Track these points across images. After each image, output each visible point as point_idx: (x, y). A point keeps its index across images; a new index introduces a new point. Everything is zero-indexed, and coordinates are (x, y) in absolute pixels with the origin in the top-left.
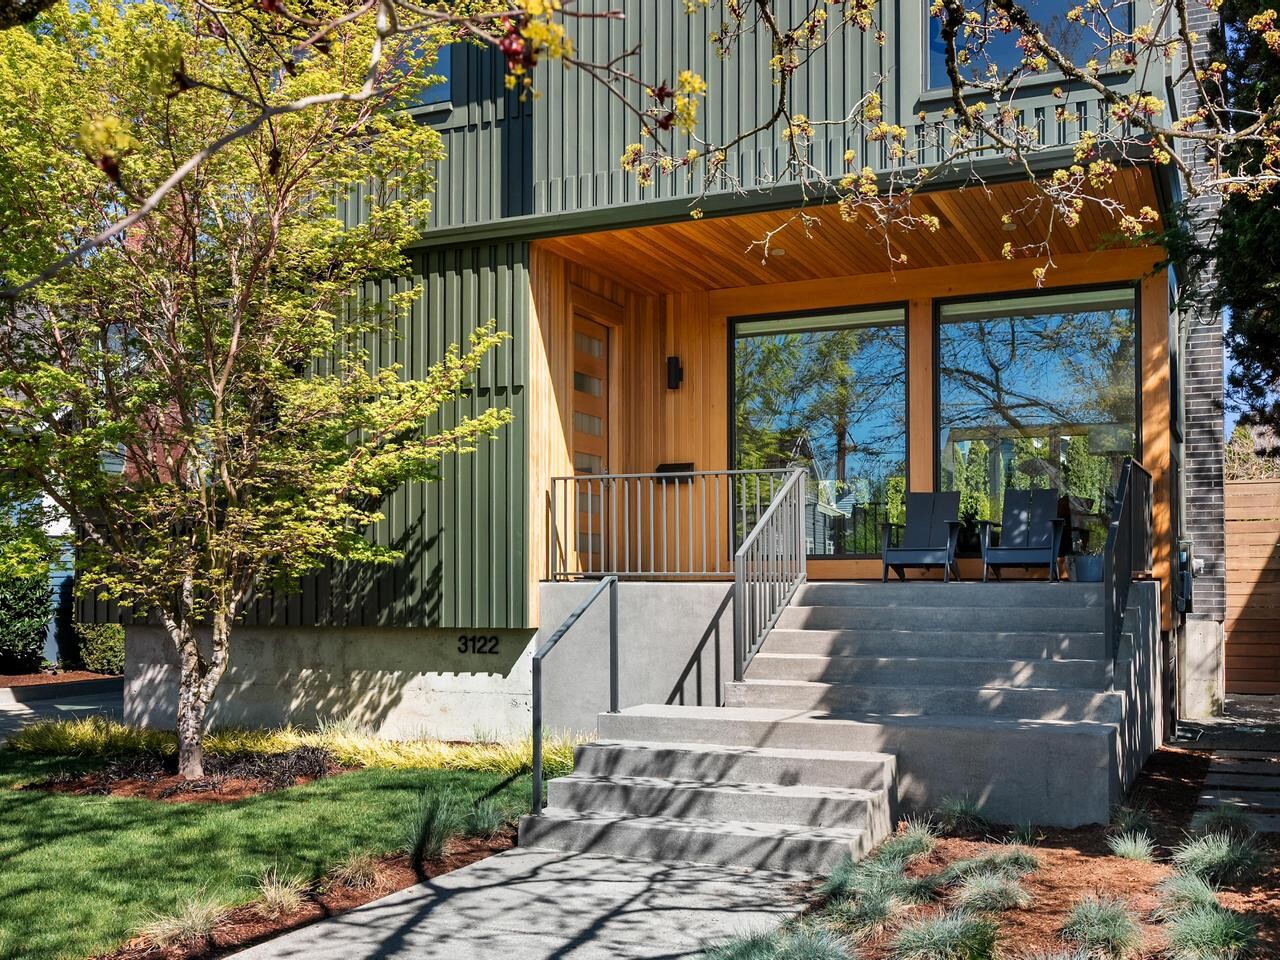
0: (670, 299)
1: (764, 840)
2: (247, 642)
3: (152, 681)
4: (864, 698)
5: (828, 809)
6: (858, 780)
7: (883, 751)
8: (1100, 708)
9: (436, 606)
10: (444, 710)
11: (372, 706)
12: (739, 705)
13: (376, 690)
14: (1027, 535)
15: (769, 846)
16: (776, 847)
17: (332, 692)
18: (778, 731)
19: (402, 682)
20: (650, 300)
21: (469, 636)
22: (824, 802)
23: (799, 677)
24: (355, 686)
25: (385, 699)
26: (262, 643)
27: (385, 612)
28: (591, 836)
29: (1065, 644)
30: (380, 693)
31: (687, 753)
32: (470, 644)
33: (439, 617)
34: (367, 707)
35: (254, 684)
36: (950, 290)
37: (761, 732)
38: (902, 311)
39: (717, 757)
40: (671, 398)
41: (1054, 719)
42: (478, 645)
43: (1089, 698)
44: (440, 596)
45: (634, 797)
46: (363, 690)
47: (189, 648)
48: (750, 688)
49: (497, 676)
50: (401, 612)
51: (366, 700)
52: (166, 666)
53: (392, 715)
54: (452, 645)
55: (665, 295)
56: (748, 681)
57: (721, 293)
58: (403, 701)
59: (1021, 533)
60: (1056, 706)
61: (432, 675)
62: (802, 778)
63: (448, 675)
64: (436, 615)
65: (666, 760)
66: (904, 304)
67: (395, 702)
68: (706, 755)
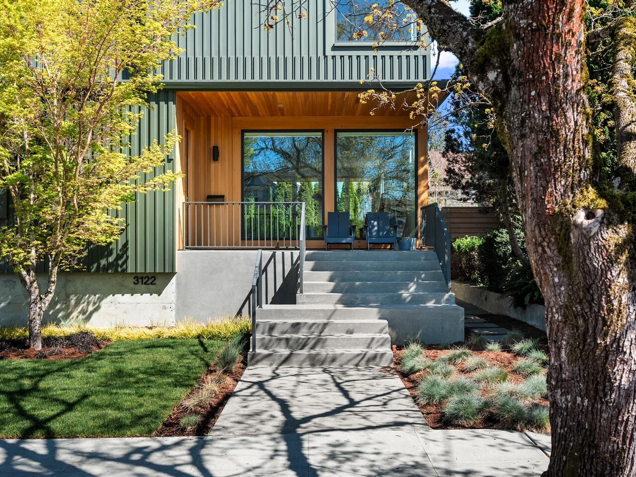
0: (213, 118)
1: (358, 355)
2: (5, 281)
4: (357, 298)
5: (375, 341)
6: (378, 330)
7: (380, 319)
8: (448, 300)
9: (125, 262)
10: (125, 312)
11: (83, 312)
12: (303, 303)
13: (86, 304)
14: (378, 231)
15: (360, 357)
16: (363, 358)
17: (58, 306)
18: (337, 313)
19: (101, 299)
20: (202, 118)
21: (140, 276)
22: (373, 339)
23: (323, 291)
24: (73, 302)
25: (91, 308)
26: (15, 282)
27: (95, 265)
28: (282, 359)
29: (423, 276)
30: (88, 303)
31: (306, 323)
32: (140, 280)
33: (127, 267)
34: (80, 313)
35: (9, 303)
36: (342, 126)
37: (329, 314)
38: (320, 133)
39: (319, 324)
40: (213, 165)
41: (431, 304)
42: (145, 281)
43: (443, 296)
44: (127, 257)
45: (291, 342)
46: (77, 304)
47: (35, 285)
48: (307, 296)
49: (155, 295)
50: (104, 265)
51: (80, 309)
53: (95, 316)
54: (130, 281)
55: (210, 117)
56: (304, 293)
57: (238, 118)
58: (102, 308)
59: (376, 231)
60: (431, 300)
61: (118, 296)
63: (127, 296)
64: (125, 266)
65: (296, 327)
66: (322, 131)
67: (97, 309)
68: (314, 324)
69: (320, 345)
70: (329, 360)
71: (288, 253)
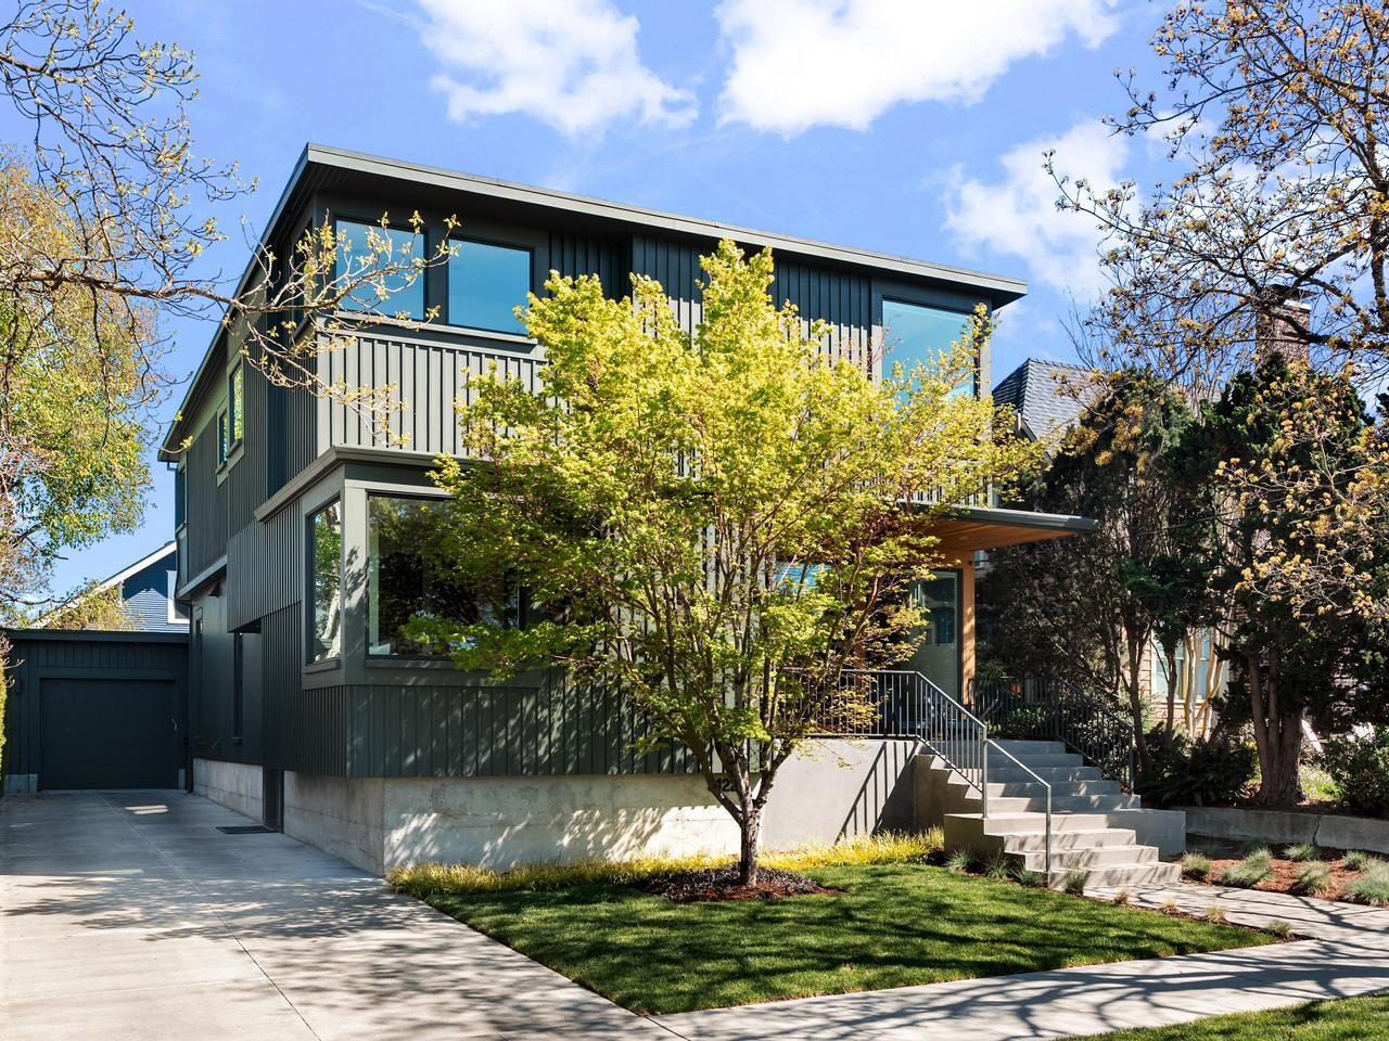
2: (521, 790)
3: (417, 829)
5: (1144, 853)
6: (1125, 841)
10: (696, 833)
11: (637, 834)
13: (641, 821)
16: (1155, 873)
17: (602, 826)
19: (662, 814)
21: (718, 779)
22: (1142, 851)
24: (622, 819)
25: (648, 827)
26: (537, 790)
27: (667, 760)
30: (644, 822)
34: (632, 835)
35: (528, 825)
46: (628, 823)
50: (680, 760)
51: (632, 830)
52: (434, 815)
53: (654, 838)
54: (706, 787)
58: (663, 827)
60: (1118, 804)
61: (687, 810)
62: (1105, 842)
63: (700, 809)
67: (655, 830)
68: (1065, 836)
69: (1093, 861)
70: (1124, 878)
71: (900, 744)
